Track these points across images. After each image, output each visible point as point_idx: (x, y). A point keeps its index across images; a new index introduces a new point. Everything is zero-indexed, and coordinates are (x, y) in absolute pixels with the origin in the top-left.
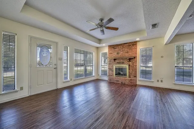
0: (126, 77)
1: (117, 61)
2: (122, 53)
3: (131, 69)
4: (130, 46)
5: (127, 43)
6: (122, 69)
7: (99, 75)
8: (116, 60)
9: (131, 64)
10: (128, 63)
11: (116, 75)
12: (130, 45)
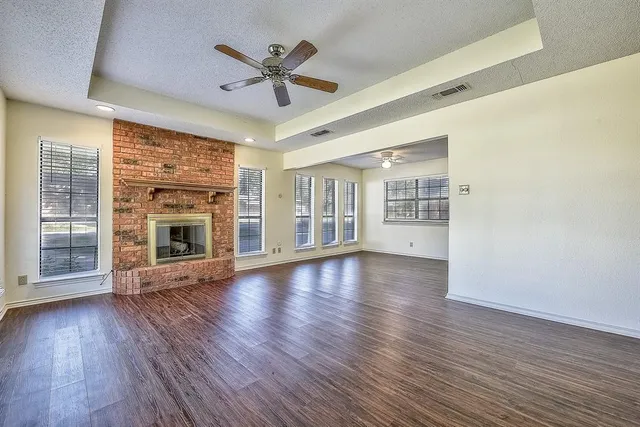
0: (204, 258)
1: (162, 199)
2: (186, 168)
3: (218, 229)
4: (216, 153)
5: (205, 139)
6: (187, 229)
7: (22, 281)
8: (160, 196)
9: (218, 212)
10: (208, 207)
11: (159, 255)
12: (217, 150)
